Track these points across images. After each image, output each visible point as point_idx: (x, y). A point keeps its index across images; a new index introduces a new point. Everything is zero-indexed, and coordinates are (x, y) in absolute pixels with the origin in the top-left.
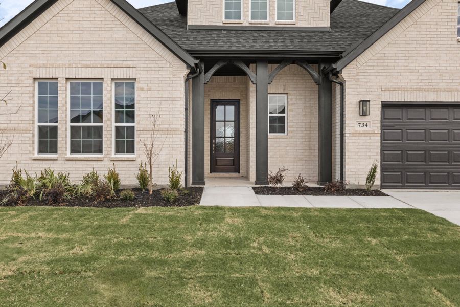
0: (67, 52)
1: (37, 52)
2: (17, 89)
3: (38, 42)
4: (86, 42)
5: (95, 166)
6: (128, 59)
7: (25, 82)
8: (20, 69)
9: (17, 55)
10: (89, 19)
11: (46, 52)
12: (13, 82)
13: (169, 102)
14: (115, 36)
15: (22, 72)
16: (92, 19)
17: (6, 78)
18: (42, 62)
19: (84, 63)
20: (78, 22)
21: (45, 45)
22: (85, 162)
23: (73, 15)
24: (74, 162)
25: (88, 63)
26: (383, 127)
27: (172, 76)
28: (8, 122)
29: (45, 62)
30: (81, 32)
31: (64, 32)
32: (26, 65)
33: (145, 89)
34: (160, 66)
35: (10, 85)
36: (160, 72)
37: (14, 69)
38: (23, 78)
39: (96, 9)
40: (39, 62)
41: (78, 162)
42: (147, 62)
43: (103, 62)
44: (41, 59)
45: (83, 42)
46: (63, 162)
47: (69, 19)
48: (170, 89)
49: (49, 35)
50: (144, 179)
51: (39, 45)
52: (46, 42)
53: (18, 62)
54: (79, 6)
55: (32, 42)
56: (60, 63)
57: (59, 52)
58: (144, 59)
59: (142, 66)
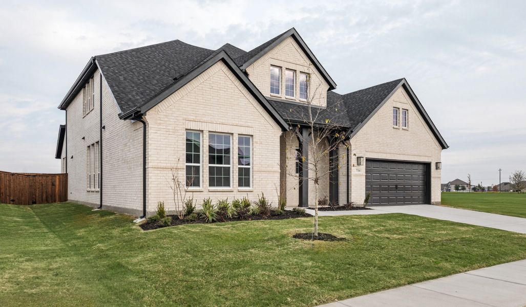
0: (210, 112)
1: (188, 109)
2: (173, 136)
3: (189, 102)
4: (222, 106)
5: (229, 196)
6: (248, 121)
7: (180, 131)
8: (176, 120)
9: (174, 110)
10: (224, 89)
11: (195, 110)
12: (171, 131)
13: (273, 153)
14: (240, 104)
15: (177, 123)
16: (225, 90)
17: (165, 127)
18: (192, 117)
19: (221, 121)
20: (217, 91)
21: (194, 105)
22: (221, 193)
23: (213, 85)
24: (214, 193)
25: (224, 121)
26: (367, 172)
27: (273, 135)
28: (167, 162)
29: (194, 118)
30: (219, 98)
31: (207, 97)
32: (180, 118)
33: (259, 143)
34: (267, 128)
35: (167, 133)
36: (267, 132)
37: (172, 120)
38: (178, 129)
39: (228, 83)
40: (189, 117)
41: (217, 193)
42: (260, 125)
43: (234, 122)
44: (192, 114)
45: (219, 106)
46: (207, 193)
47: (211, 87)
48: (273, 144)
49: (196, 97)
50: (263, 203)
51: (189, 104)
52: (194, 102)
53: (174, 115)
54: (217, 79)
55: (185, 101)
56: (205, 119)
57: (204, 111)
58: (258, 122)
59: (257, 127)
